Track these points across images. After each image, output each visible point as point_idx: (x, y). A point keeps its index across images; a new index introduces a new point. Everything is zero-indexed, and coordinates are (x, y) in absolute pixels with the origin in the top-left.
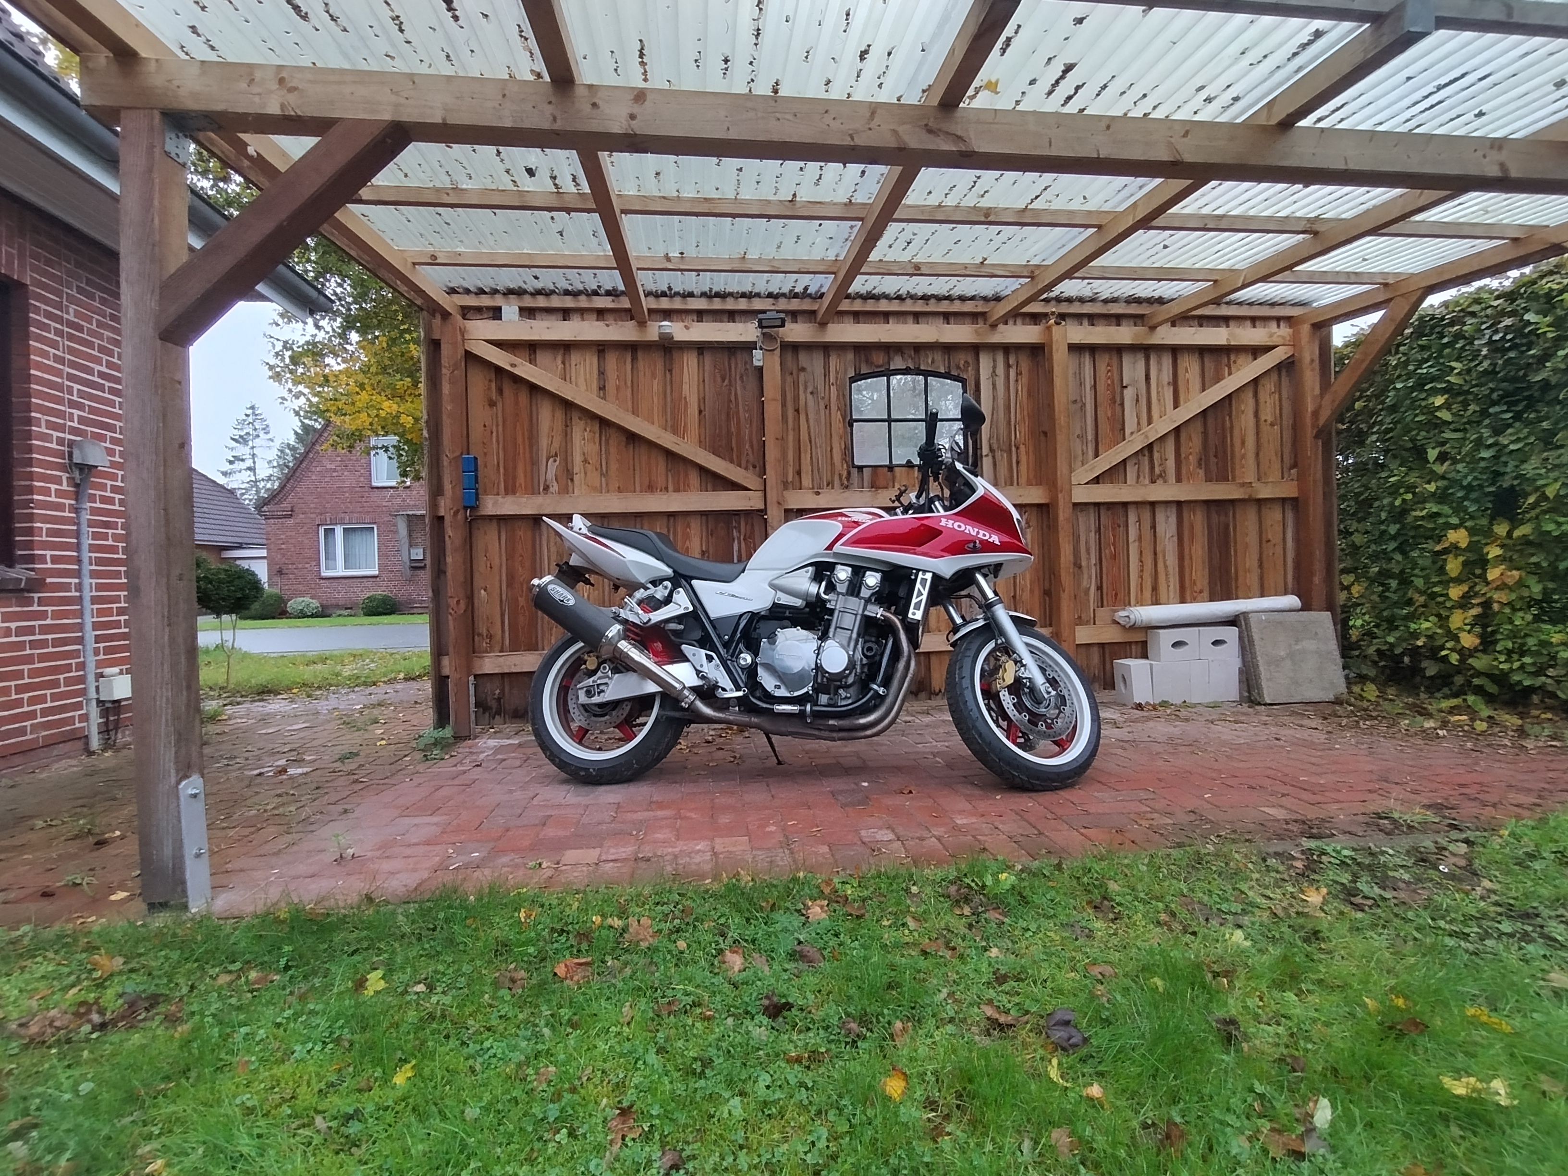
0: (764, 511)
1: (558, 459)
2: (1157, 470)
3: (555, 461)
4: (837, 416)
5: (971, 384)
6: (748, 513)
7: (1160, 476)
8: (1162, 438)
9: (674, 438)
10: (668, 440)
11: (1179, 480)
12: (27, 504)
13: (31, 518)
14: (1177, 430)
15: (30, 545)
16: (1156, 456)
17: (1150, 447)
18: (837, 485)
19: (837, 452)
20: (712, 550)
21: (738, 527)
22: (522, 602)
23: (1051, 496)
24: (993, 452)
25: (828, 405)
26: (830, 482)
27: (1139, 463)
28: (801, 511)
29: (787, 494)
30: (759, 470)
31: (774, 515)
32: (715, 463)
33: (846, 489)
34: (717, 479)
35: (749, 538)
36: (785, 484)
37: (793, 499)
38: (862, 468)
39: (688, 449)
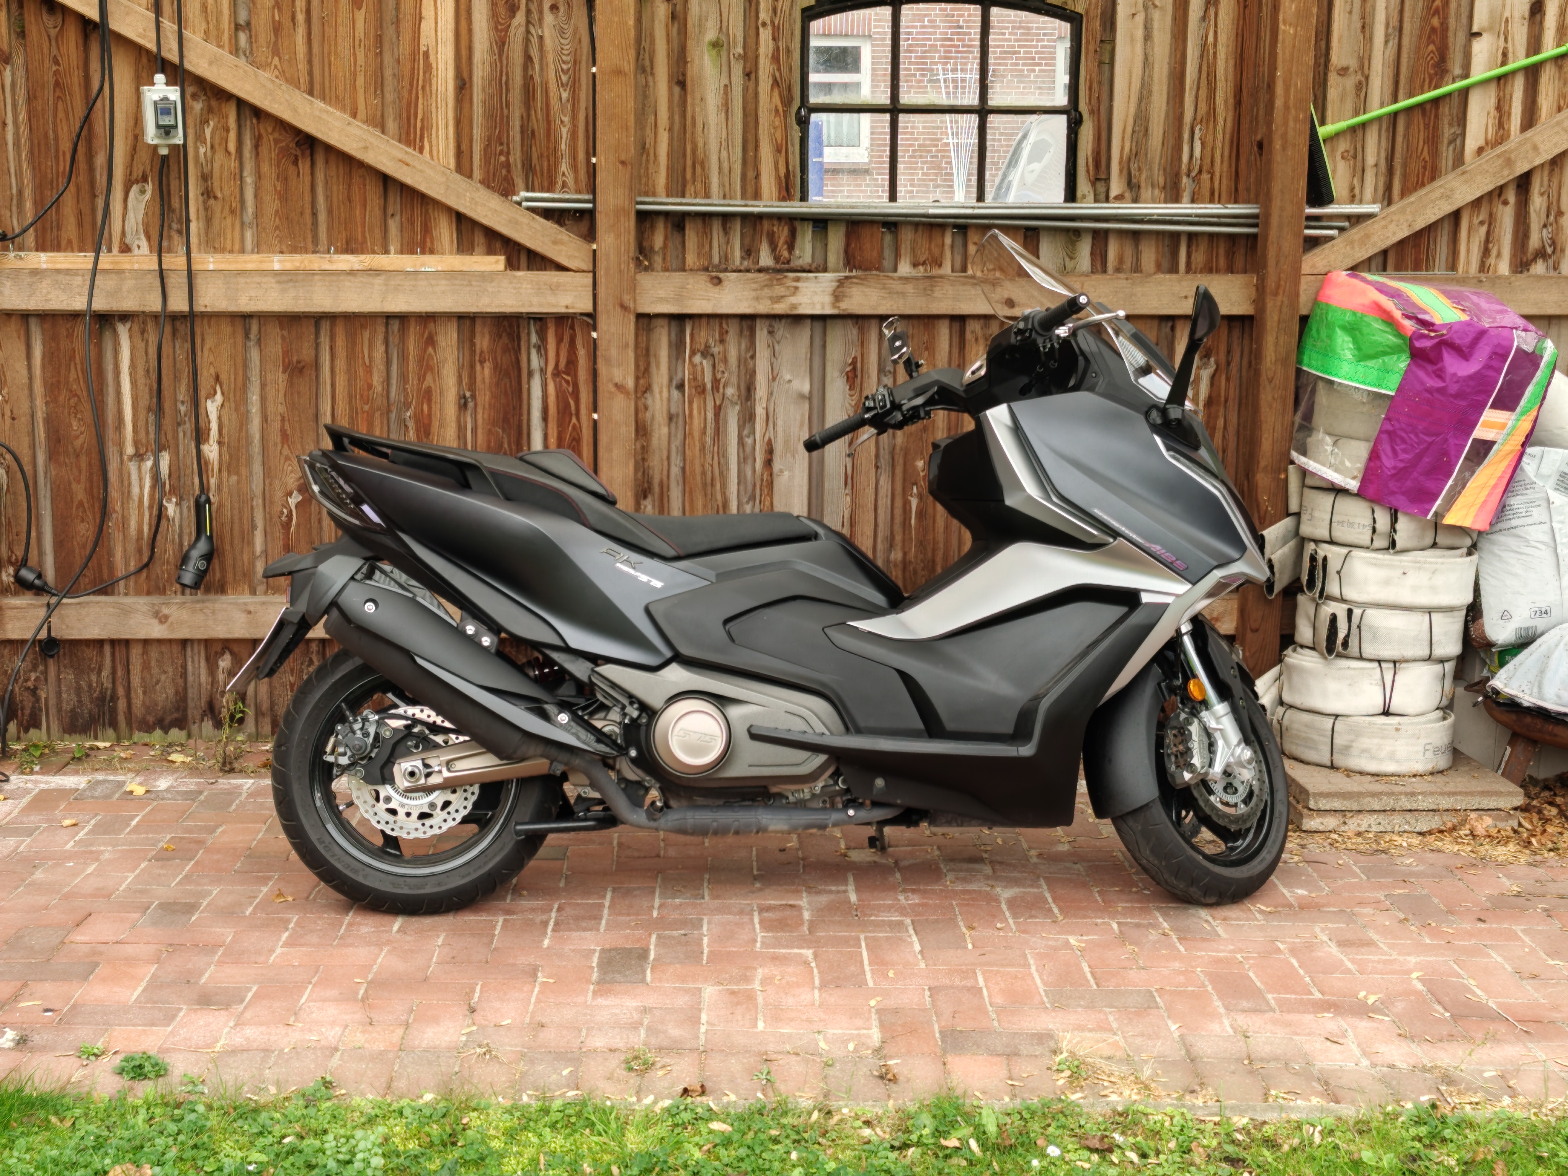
0: (591, 319)
1: (149, 188)
2: (1534, 241)
3: (143, 192)
4: (772, 99)
5: (1093, 27)
6: (563, 320)
7: (1541, 254)
9: (400, 150)
10: (385, 153)
16: (1537, 202)
17: (1524, 182)
18: (766, 259)
19: (768, 183)
20: (484, 397)
21: (542, 348)
22: (79, 492)
23: (1259, 301)
24: (1134, 190)
25: (750, 74)
26: (749, 252)
27: (1491, 221)
28: (679, 319)
29: (646, 280)
30: (584, 224)
31: (614, 332)
32: (490, 210)
33: (784, 268)
34: (493, 241)
35: (563, 371)
36: (643, 256)
37: (662, 293)
38: (824, 222)
39: (430, 175)
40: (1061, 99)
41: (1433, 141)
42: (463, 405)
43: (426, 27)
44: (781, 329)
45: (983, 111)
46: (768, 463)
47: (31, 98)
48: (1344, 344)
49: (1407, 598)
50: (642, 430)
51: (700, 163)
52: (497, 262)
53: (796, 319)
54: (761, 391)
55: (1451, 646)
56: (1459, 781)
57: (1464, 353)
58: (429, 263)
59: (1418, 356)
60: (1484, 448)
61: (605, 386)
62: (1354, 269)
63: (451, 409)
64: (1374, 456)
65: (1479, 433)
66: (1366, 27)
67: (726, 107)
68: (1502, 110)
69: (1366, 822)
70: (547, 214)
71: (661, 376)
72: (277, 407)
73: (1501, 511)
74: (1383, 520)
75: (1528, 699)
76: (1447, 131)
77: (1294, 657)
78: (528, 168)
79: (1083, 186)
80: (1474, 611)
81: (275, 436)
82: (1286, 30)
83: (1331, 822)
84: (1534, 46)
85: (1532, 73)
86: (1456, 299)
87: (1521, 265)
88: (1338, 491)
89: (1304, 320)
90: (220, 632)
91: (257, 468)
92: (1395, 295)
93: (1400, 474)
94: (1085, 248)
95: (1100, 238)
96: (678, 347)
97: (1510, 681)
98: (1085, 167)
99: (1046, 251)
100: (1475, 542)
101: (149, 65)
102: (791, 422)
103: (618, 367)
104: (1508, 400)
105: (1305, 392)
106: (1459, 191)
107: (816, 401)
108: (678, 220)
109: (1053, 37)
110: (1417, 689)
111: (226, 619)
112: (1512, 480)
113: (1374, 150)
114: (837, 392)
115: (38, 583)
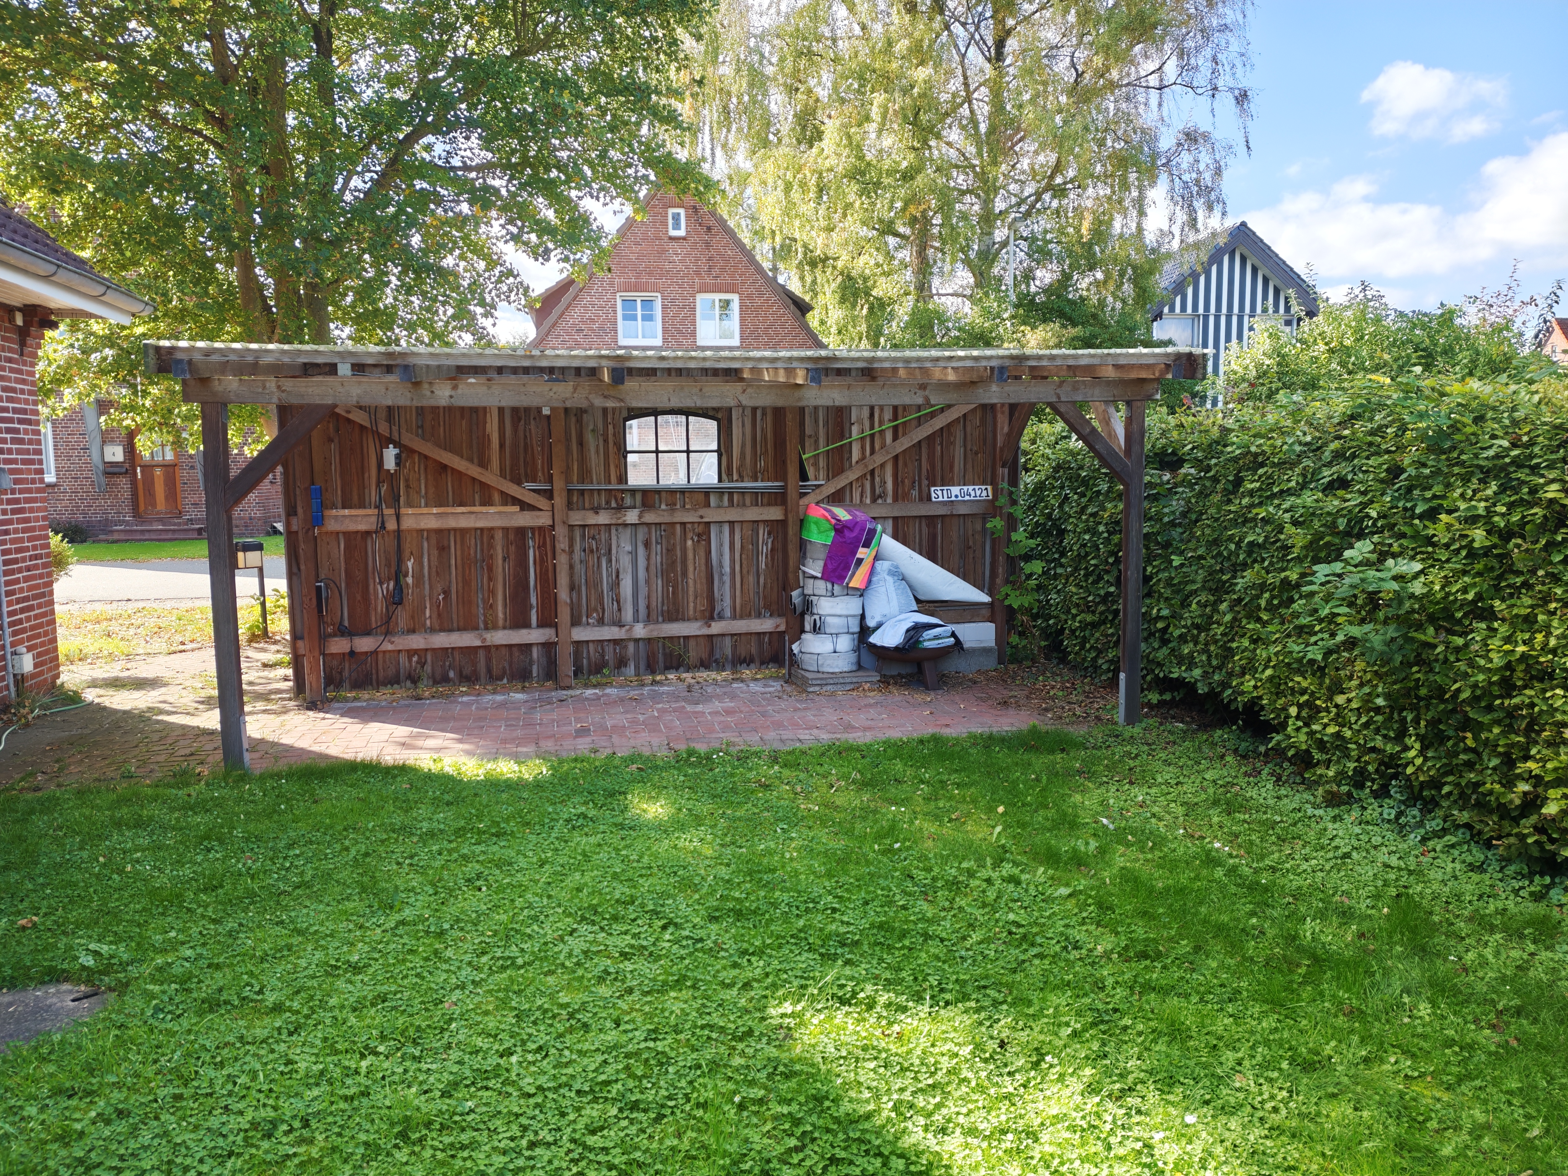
0: (553, 527)
1: (386, 485)
2: (878, 492)
3: (383, 486)
4: (612, 450)
5: (725, 423)
6: (541, 528)
7: (880, 496)
8: (882, 466)
9: (480, 470)
10: (474, 471)
11: (896, 499)
14: (896, 458)
16: (877, 479)
17: (872, 472)
18: (614, 505)
19: (613, 478)
20: (512, 557)
21: (533, 538)
22: (359, 597)
23: (786, 515)
24: (741, 478)
25: (606, 441)
26: (608, 502)
27: (863, 486)
28: (584, 526)
29: (571, 513)
30: (549, 494)
31: (561, 532)
32: (513, 490)
33: (620, 508)
34: (515, 501)
35: (542, 546)
36: (570, 506)
37: (577, 518)
38: (633, 491)
39: (491, 478)
40: (715, 447)
41: (841, 459)
42: (504, 559)
43: (488, 426)
44: (620, 529)
45: (688, 452)
46: (617, 576)
47: (341, 454)
48: (813, 528)
49: (839, 612)
50: (571, 567)
51: (589, 472)
52: (516, 508)
53: (626, 525)
54: (614, 551)
55: (857, 629)
56: (860, 673)
57: (851, 530)
58: (492, 510)
59: (836, 530)
60: (860, 561)
61: (558, 551)
62: (817, 503)
63: (500, 562)
64: (825, 565)
65: (858, 556)
66: (816, 421)
67: (597, 452)
68: (863, 448)
69: (829, 688)
70: (534, 491)
71: (577, 547)
72: (435, 562)
73: (869, 582)
74: (829, 586)
75: (879, 644)
76: (846, 456)
77: (804, 636)
78: (526, 475)
79: (724, 476)
80: (863, 617)
81: (434, 574)
82: (789, 424)
83: (817, 688)
84: (872, 427)
85: (872, 436)
86: (849, 512)
87: (874, 500)
88: (815, 578)
89: (802, 521)
90: (415, 646)
91: (427, 586)
92: (829, 511)
93: (834, 570)
94: (726, 498)
95: (731, 494)
96: (583, 536)
97: (874, 639)
98: (725, 470)
99: (713, 500)
100: (861, 593)
101: (386, 441)
102: (625, 561)
103: (562, 544)
104: (867, 545)
105: (803, 545)
106: (851, 476)
107: (634, 554)
108: (582, 492)
109: (711, 426)
110: (845, 643)
111: (417, 641)
112: (872, 571)
113: (822, 463)
114: (641, 550)
115: (343, 632)
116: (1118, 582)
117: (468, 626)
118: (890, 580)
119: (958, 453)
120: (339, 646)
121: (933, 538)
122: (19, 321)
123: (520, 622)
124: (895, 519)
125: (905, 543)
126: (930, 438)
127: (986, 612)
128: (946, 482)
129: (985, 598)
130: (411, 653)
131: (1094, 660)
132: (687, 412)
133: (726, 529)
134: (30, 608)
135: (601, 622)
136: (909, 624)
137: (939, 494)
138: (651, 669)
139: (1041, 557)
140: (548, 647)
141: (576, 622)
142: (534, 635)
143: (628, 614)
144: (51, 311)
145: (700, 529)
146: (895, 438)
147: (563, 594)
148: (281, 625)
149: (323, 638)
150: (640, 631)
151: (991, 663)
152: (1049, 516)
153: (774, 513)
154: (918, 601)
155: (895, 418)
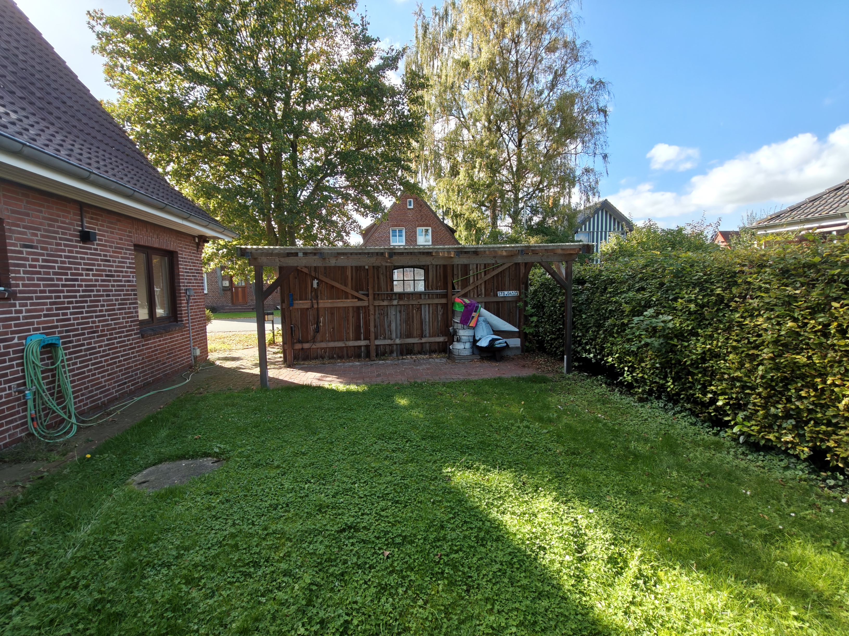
0: (369, 306)
1: (314, 293)
2: (479, 293)
4: (389, 280)
5: (426, 270)
6: (365, 307)
7: (480, 295)
8: (481, 284)
9: (345, 287)
10: (343, 288)
11: (485, 296)
12: (180, 307)
13: (181, 311)
14: (485, 282)
15: (181, 317)
16: (479, 289)
17: (477, 287)
18: (389, 298)
19: (389, 289)
20: (355, 317)
21: (362, 310)
22: (305, 330)
23: (447, 301)
24: (432, 289)
25: (386, 277)
26: (387, 298)
27: (474, 291)
28: (379, 306)
29: (375, 301)
30: (367, 295)
31: (371, 308)
32: (356, 294)
33: (391, 299)
34: (356, 298)
35: (365, 313)
36: (374, 299)
37: (377, 303)
38: (396, 294)
39: (348, 290)
40: (423, 279)
41: (467, 282)
42: (353, 317)
43: (347, 272)
44: (391, 307)
45: (414, 280)
46: (390, 323)
47: (299, 282)
48: (457, 306)
49: (466, 335)
50: (375, 320)
51: (381, 287)
52: (357, 300)
53: (393, 305)
54: (389, 314)
55: (472, 341)
56: (473, 356)
57: (470, 306)
58: (348, 300)
59: (465, 307)
60: (473, 317)
61: (370, 314)
62: (458, 297)
63: (351, 318)
64: (461, 318)
65: (473, 315)
66: (458, 269)
67: (384, 281)
68: (474, 278)
69: (462, 361)
70: (362, 294)
71: (377, 313)
72: (330, 318)
73: (476, 324)
74: (463, 326)
75: (480, 346)
77: (454, 343)
78: (360, 289)
79: (426, 288)
80: (474, 336)
81: (329, 322)
82: (448, 270)
83: (458, 361)
84: (477, 271)
85: (477, 274)
86: (469, 300)
87: (478, 296)
88: (458, 323)
89: (453, 303)
91: (327, 326)
92: (462, 300)
93: (464, 320)
94: (427, 296)
95: (429, 295)
96: (379, 309)
97: (478, 344)
98: (426, 286)
99: (423, 296)
100: (474, 328)
101: (314, 278)
102: (393, 318)
103: (372, 312)
104: (476, 311)
105: (453, 312)
106: (470, 288)
107: (396, 315)
108: (378, 294)
109: (422, 272)
110: (468, 345)
111: (323, 345)
112: (477, 321)
113: (460, 283)
114: (398, 314)
115: (300, 342)
116: (563, 324)
117: (341, 340)
118: (484, 323)
119: (507, 279)
120: (298, 346)
121: (498, 309)
122: (197, 241)
123: (358, 338)
124: (485, 303)
125: (488, 310)
126: (497, 275)
127: (517, 335)
128: (503, 290)
129: (517, 330)
130: (322, 349)
131: (555, 351)
132: (414, 267)
133: (427, 306)
134: (199, 334)
135: (385, 338)
136: (490, 339)
137: (500, 294)
138: (402, 354)
139: (536, 315)
140: (367, 347)
141: (376, 338)
142: (363, 343)
143: (394, 336)
144: (207, 237)
145: (418, 306)
146: (485, 275)
147: (372, 329)
148: (279, 340)
149: (293, 344)
150: (398, 341)
151: (519, 352)
152: (539, 301)
153: (444, 301)
154: (493, 331)
155: (485, 268)
